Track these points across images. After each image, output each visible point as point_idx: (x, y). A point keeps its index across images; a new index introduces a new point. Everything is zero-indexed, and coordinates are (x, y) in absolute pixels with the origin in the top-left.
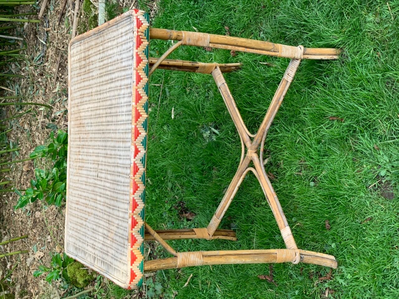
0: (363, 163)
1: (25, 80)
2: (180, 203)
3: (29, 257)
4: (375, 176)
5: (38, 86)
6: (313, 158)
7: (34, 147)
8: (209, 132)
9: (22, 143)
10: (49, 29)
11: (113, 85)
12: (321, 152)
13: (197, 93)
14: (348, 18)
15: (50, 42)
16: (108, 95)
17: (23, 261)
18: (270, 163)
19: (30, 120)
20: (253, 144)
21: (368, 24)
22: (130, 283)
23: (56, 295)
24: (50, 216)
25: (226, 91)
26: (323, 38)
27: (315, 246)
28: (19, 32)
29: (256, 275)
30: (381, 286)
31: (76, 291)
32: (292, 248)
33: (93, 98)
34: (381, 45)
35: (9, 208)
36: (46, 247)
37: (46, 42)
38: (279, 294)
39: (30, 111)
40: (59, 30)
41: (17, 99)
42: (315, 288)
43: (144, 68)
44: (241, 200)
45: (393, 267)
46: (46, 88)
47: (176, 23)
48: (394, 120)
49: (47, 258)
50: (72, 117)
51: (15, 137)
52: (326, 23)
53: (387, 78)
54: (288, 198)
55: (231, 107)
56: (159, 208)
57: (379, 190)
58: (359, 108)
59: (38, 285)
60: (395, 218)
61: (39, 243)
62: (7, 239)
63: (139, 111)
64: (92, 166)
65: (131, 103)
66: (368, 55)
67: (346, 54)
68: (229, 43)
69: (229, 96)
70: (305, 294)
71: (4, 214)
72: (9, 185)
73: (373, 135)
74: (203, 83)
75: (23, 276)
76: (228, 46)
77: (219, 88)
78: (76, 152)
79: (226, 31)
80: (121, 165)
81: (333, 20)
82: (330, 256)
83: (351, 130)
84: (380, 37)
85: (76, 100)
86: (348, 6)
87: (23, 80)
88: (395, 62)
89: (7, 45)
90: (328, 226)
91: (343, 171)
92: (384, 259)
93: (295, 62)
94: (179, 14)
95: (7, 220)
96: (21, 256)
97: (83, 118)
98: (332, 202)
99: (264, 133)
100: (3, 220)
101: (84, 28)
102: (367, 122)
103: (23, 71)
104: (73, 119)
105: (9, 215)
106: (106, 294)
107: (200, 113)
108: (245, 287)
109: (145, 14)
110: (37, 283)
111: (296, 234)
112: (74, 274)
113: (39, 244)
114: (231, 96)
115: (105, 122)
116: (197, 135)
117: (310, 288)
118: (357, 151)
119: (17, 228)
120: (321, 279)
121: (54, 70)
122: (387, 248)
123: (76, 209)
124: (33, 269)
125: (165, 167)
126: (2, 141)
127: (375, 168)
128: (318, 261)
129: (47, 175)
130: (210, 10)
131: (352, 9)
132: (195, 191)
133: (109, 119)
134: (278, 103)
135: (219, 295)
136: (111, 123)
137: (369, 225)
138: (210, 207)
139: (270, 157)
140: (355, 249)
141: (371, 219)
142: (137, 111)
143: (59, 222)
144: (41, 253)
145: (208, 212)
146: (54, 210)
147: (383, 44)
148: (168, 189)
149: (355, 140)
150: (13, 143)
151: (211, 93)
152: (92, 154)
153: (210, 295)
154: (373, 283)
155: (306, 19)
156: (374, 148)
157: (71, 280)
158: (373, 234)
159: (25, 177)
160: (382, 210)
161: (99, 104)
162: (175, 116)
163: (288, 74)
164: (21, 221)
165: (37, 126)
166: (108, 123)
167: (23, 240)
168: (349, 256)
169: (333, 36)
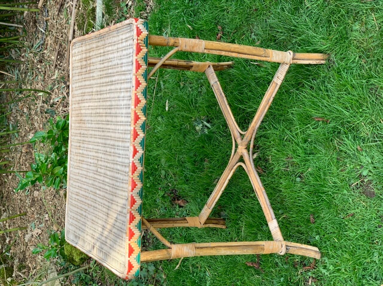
0: (347, 163)
1: (25, 65)
2: (172, 190)
3: (27, 234)
4: (358, 175)
5: (37, 72)
6: (299, 156)
7: (33, 129)
8: (201, 125)
9: (21, 126)
10: (48, 18)
11: (113, 87)
12: (307, 150)
13: (191, 88)
14: (335, 26)
15: (49, 31)
16: (108, 96)
17: (21, 237)
18: (259, 158)
19: (29, 104)
20: (243, 140)
21: (354, 33)
22: (128, 274)
23: (53, 270)
24: (48, 196)
25: (218, 89)
26: (312, 44)
27: (300, 237)
28: (19, 19)
29: (244, 262)
30: (361, 277)
31: (72, 268)
32: (279, 240)
33: (94, 97)
34: (366, 53)
35: (9, 186)
36: (44, 225)
37: (45, 31)
38: (266, 280)
39: (29, 96)
40: (58, 20)
41: (16, 84)
42: (299, 276)
43: (143, 73)
44: (231, 190)
45: (373, 260)
46: (45, 74)
47: (171, 20)
48: (376, 124)
49: (44, 235)
50: (73, 113)
51: (15, 119)
52: (315, 30)
53: (371, 84)
54: (275, 191)
55: (223, 105)
56: (153, 194)
57: (361, 188)
58: (343, 111)
59: (35, 260)
60: (375, 215)
61: (37, 220)
62: (6, 215)
63: (138, 114)
64: (92, 161)
65: (131, 106)
66: (353, 62)
67: (332, 59)
68: (223, 49)
69: (221, 94)
70: (290, 281)
71: (3, 192)
72: (8, 165)
73: (357, 137)
74: (196, 78)
75: (22, 251)
76: (222, 52)
77: (212, 86)
78: (77, 146)
79: (219, 30)
80: (120, 163)
81: (321, 27)
82: (314, 247)
83: (336, 131)
84: (365, 45)
85: (77, 98)
86: (335, 15)
87: (22, 65)
88: (379, 70)
89: (7, 32)
90: (313, 220)
91: (328, 169)
92: (364, 253)
93: (284, 66)
94: (174, 11)
95: (6, 198)
96: (20, 232)
97: (84, 115)
98: (317, 197)
99: (254, 131)
100: (2, 198)
101: (82, 20)
102: (351, 125)
103: (23, 57)
104: (74, 115)
105: (9, 193)
106: (101, 272)
107: (193, 107)
108: (234, 272)
109: (145, 23)
110: (35, 258)
111: (282, 225)
112: (71, 253)
113: (37, 222)
114: (223, 94)
115: (105, 121)
116: (190, 127)
117: (294, 276)
118: (341, 151)
119: (16, 206)
120: (305, 268)
121: (53, 58)
122: (368, 243)
123: (77, 200)
124: (31, 245)
125: (159, 156)
126: (2, 123)
127: (358, 167)
128: (303, 252)
129: (46, 160)
130: (204, 10)
131: (339, 18)
132: (187, 180)
133: (109, 119)
134: (268, 104)
135: (208, 278)
136: (111, 123)
137: (351, 220)
138: (201, 196)
139: (259, 152)
140: (337, 243)
141: (353, 215)
142: (136, 114)
143: (57, 202)
144: (39, 230)
145: (199, 200)
146: (52, 190)
147: (368, 52)
148: (162, 176)
149: (340, 140)
150: (12, 125)
151: (204, 89)
152: (92, 150)
153: (200, 278)
154: (353, 274)
155: (296, 24)
156: (357, 149)
157: (68, 258)
158: (355, 229)
159: (24, 158)
160: (364, 207)
161: (99, 104)
162: (169, 108)
163: (278, 77)
164: (20, 199)
165: (36, 111)
166: (108, 123)
167: (22, 217)
168: (331, 249)
169: (320, 42)
